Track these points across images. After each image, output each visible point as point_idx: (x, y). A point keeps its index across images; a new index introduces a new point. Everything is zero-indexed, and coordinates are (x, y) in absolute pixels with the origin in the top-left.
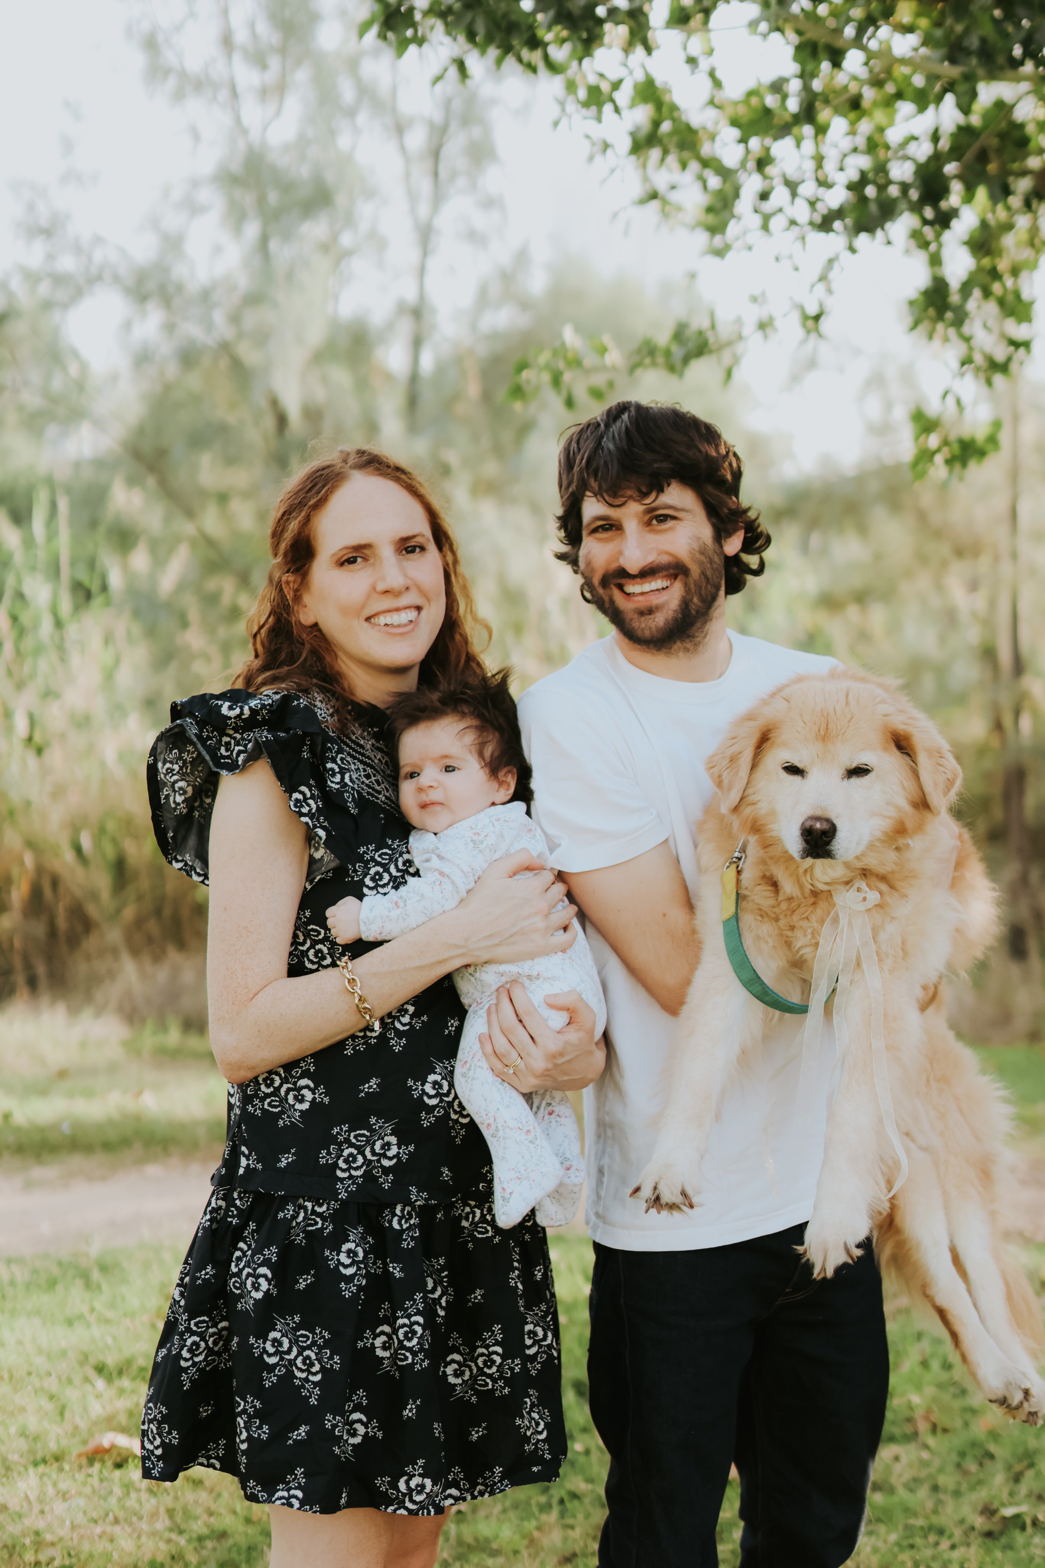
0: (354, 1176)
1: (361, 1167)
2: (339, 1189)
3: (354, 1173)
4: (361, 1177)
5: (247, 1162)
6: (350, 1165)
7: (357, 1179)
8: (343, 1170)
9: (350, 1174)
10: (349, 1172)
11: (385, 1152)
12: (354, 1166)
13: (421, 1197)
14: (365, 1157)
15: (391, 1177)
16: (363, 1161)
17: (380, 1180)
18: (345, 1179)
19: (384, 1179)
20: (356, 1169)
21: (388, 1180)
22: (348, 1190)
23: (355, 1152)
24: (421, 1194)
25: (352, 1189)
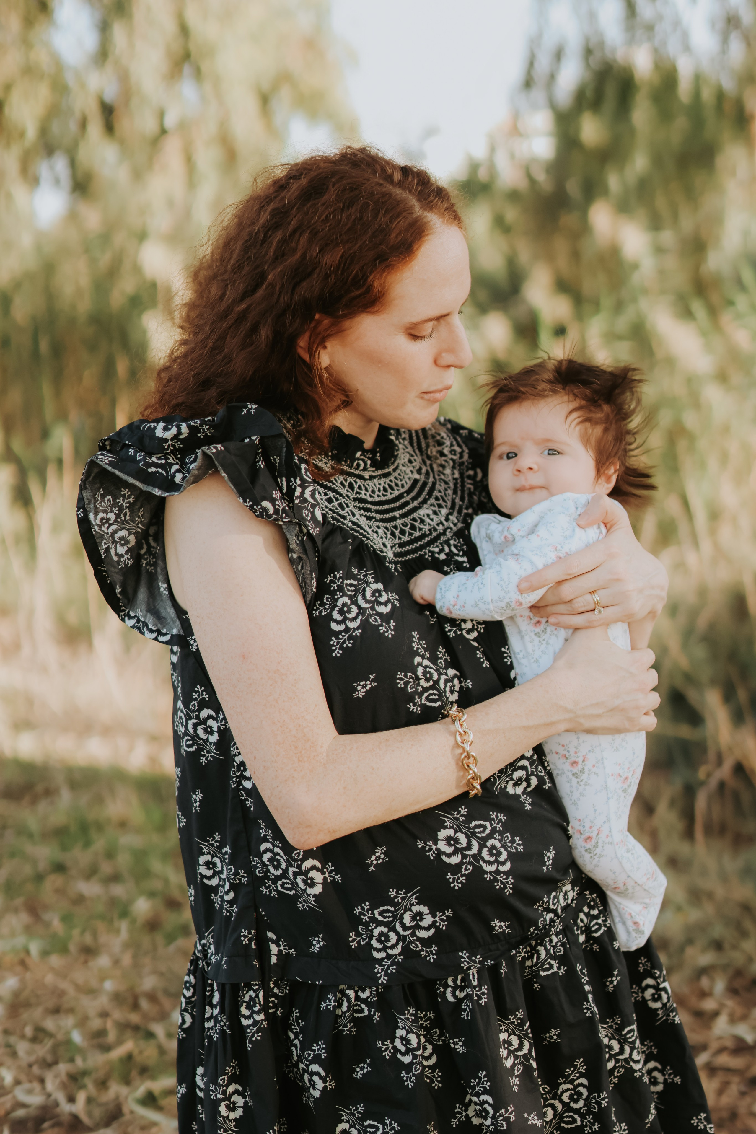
0: (393, 956)
1: (397, 943)
2: (378, 973)
3: (391, 952)
4: (400, 954)
5: (277, 949)
6: (384, 945)
7: (396, 958)
9: (388, 954)
10: (386, 951)
11: (417, 923)
12: (389, 944)
13: (475, 962)
14: (397, 933)
15: (434, 948)
16: (396, 937)
17: (422, 953)
18: (382, 959)
19: (427, 952)
20: (392, 947)
21: (431, 951)
22: (389, 971)
23: (386, 930)
24: (474, 958)
25: (393, 969)
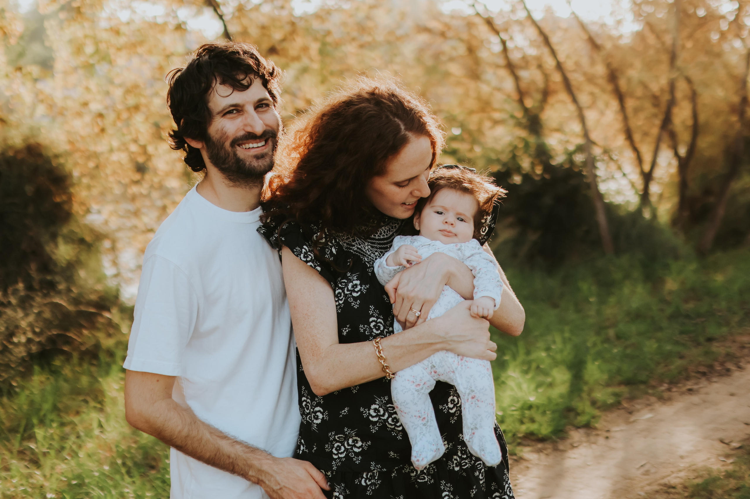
0: (341, 458)
1: (344, 452)
2: (333, 464)
3: (340, 456)
4: (344, 457)
6: (338, 452)
7: (342, 459)
8: (336, 455)
9: (339, 457)
10: (338, 455)
11: (354, 444)
12: (340, 452)
13: (377, 467)
14: (345, 447)
15: (360, 458)
16: (344, 449)
17: (354, 459)
18: (336, 459)
19: (356, 459)
20: (341, 453)
21: (358, 459)
22: (338, 465)
23: (340, 445)
24: (377, 466)
25: (339, 464)
